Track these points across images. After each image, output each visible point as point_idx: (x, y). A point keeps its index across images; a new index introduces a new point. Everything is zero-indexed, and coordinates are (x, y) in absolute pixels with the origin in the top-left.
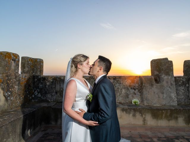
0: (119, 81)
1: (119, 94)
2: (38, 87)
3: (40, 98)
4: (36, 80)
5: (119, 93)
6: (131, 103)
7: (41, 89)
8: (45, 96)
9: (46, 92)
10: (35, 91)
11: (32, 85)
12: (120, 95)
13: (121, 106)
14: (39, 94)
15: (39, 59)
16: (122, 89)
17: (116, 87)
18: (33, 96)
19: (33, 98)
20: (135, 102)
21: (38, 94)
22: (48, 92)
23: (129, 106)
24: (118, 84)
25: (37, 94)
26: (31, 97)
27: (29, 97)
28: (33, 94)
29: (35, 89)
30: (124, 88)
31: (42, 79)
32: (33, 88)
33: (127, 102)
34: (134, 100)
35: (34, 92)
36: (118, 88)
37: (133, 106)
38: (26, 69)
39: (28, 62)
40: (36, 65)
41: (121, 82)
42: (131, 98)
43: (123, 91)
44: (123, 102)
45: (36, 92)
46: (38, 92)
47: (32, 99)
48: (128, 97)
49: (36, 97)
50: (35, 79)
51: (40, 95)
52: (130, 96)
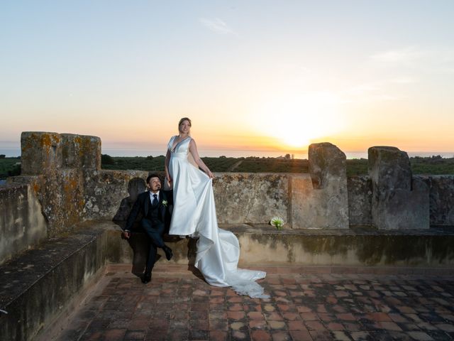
0: (248, 183)
1: (247, 208)
2: (93, 194)
3: (98, 213)
4: (88, 179)
5: (248, 206)
6: (270, 224)
7: (99, 197)
8: (108, 211)
9: (109, 202)
10: (87, 200)
11: (81, 189)
12: (249, 209)
13: (252, 230)
14: (96, 206)
15: (93, 137)
16: (254, 198)
17: (242, 194)
18: (85, 211)
19: (84, 215)
20: (276, 223)
21: (93, 207)
22: (112, 203)
23: (265, 229)
24: (246, 189)
25: (92, 205)
26: (80, 213)
27: (78, 213)
28: (84, 206)
29: (87, 197)
30: (258, 197)
31: (100, 178)
32: (84, 195)
33: (263, 221)
34: (274, 220)
35: (86, 202)
36: (247, 197)
37: (272, 229)
38: (70, 159)
39: (74, 145)
40: (88, 149)
41: (253, 186)
42: (270, 214)
43: (257, 202)
44: (254, 221)
45: (89, 202)
46: (93, 203)
47: (82, 217)
48: (264, 214)
49: (90, 212)
50: (86, 176)
51: (96, 209)
52: (268, 212)
